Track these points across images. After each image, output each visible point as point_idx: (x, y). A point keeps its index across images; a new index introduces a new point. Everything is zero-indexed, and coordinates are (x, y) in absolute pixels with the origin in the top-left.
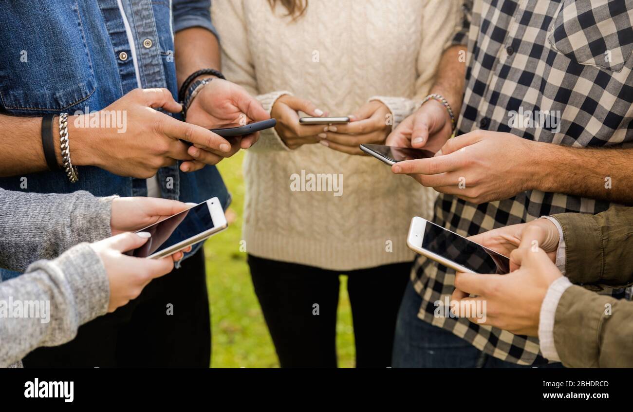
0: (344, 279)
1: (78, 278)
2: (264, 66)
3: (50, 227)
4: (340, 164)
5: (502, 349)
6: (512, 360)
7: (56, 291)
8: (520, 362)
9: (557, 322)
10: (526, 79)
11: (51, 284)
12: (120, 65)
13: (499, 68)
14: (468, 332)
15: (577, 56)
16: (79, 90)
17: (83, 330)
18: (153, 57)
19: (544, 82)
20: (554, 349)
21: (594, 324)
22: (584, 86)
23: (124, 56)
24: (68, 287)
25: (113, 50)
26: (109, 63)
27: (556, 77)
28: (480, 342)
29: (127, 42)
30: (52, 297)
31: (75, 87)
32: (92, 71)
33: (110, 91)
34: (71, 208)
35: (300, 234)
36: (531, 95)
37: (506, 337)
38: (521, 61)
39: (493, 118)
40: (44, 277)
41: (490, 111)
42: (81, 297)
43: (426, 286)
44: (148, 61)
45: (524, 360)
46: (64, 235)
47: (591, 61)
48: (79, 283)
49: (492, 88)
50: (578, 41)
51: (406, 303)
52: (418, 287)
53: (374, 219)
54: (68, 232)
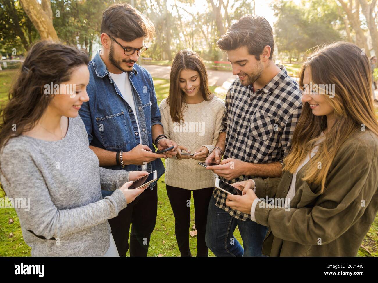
0: (192, 192)
1: (118, 200)
2: (173, 137)
3: (113, 180)
4: (192, 162)
5: (237, 216)
6: (240, 219)
7: (112, 204)
8: (242, 220)
9: (256, 210)
10: (242, 142)
11: (110, 203)
12: (136, 136)
13: (235, 139)
14: (228, 210)
15: (255, 137)
16: (124, 143)
17: (120, 213)
18: (145, 134)
19: (247, 144)
20: (254, 218)
21: (266, 212)
22: (257, 145)
23: (137, 134)
24: (115, 203)
25: (134, 132)
26: (133, 135)
27: (250, 142)
28: (232, 213)
29: (137, 130)
30: (111, 206)
31: (123, 142)
32: (128, 138)
33: (132, 143)
34: (119, 175)
35: (181, 180)
36: (244, 147)
37: (239, 212)
38: (241, 137)
39: (234, 152)
40: (109, 200)
41: (233, 150)
42: (119, 204)
43: (217, 197)
44: (144, 135)
45: (244, 219)
46: (117, 182)
47: (258, 138)
48: (118, 201)
49: (234, 144)
50: (255, 133)
51: (211, 201)
52: (215, 196)
53: (200, 176)
54: (118, 181)
